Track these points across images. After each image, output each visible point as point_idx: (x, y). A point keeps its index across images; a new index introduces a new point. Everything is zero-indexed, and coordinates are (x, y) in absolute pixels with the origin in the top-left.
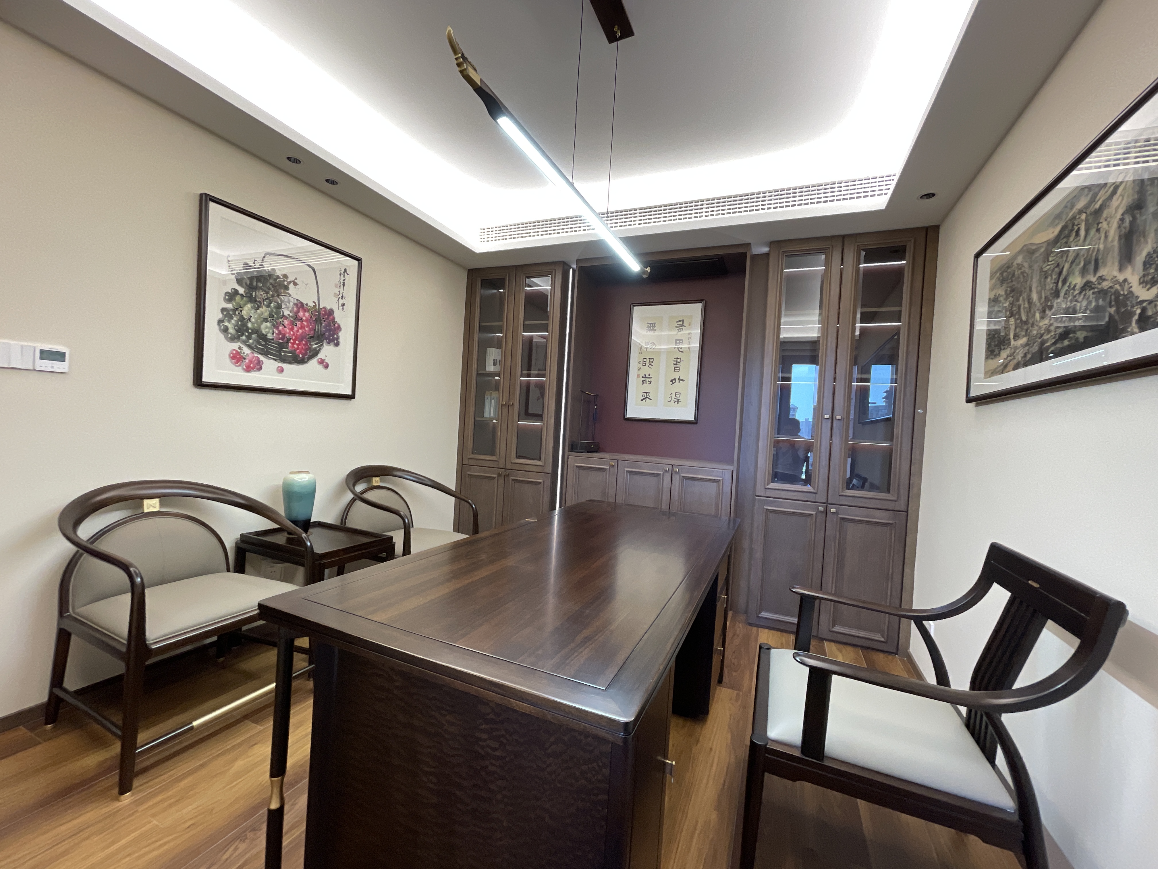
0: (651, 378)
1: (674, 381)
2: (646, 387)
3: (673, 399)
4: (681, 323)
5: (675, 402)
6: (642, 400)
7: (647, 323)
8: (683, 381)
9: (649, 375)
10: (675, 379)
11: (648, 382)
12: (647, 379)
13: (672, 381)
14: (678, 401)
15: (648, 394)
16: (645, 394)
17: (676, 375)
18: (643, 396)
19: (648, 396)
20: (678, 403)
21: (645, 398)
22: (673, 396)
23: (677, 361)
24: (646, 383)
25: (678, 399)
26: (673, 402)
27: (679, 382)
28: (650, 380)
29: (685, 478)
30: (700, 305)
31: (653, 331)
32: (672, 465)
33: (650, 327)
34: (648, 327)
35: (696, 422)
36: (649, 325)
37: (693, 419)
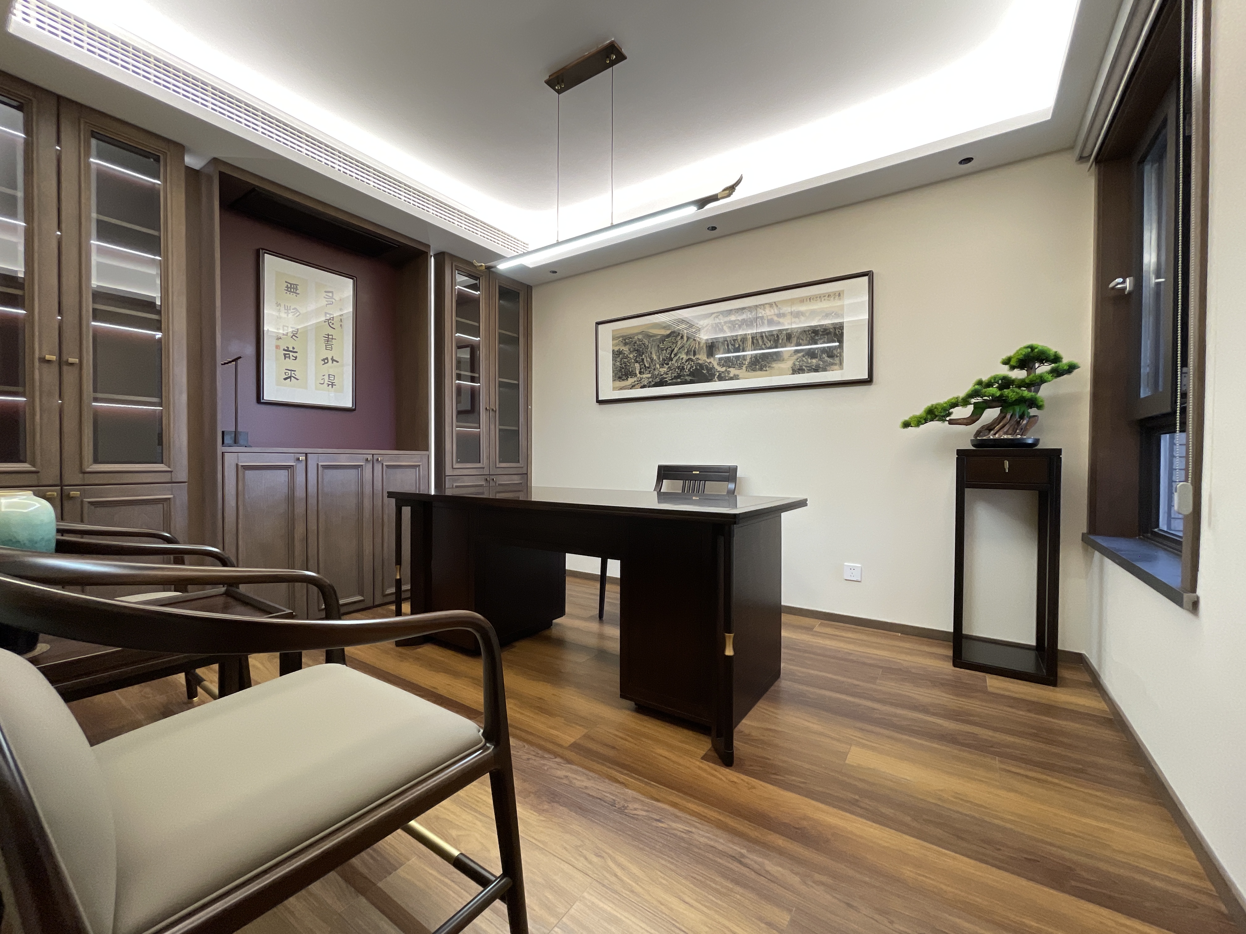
0: (296, 352)
1: (326, 361)
2: (290, 364)
3: (326, 382)
4: (330, 295)
5: (329, 385)
6: (285, 379)
7: (286, 282)
8: (337, 362)
9: (293, 348)
10: (327, 359)
11: (292, 358)
12: (291, 354)
13: (323, 360)
14: (332, 385)
15: (293, 372)
16: (290, 372)
17: (329, 354)
18: (287, 374)
19: (293, 375)
20: (332, 387)
21: (290, 377)
22: (326, 377)
23: (328, 338)
24: (290, 358)
25: (332, 383)
26: (326, 385)
27: (332, 363)
28: (295, 355)
29: (388, 466)
30: (350, 281)
31: (295, 294)
32: (373, 455)
33: (291, 288)
34: (287, 287)
35: (354, 410)
36: (289, 286)
37: (351, 406)
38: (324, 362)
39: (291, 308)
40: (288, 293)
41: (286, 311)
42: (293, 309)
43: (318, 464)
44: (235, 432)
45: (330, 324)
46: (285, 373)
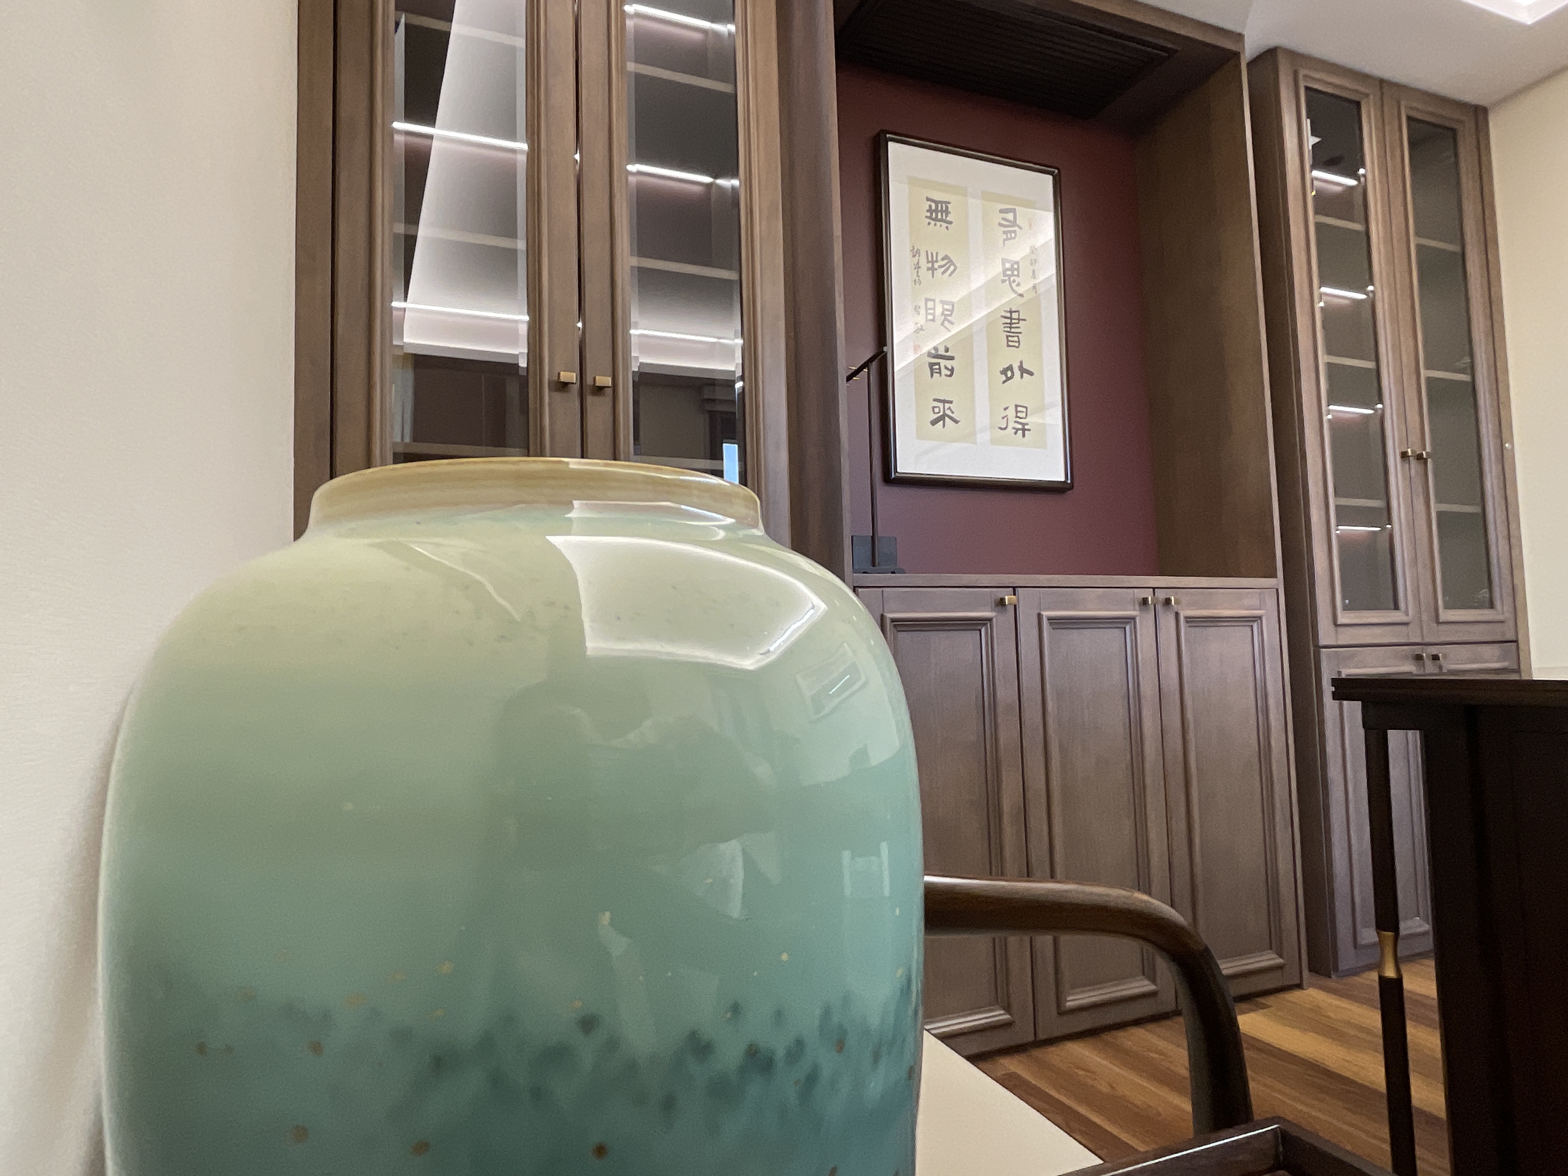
0: (952, 358)
1: (1009, 374)
2: (942, 386)
3: (1012, 424)
4: (1010, 216)
5: (1017, 430)
6: (934, 422)
7: (928, 199)
8: (1031, 374)
9: (947, 350)
10: (1010, 368)
11: (944, 372)
12: (943, 362)
13: (1004, 372)
14: (1024, 430)
15: (947, 405)
16: (941, 405)
17: (1013, 358)
18: (936, 410)
19: (948, 412)
20: (1024, 436)
21: (942, 418)
22: (1011, 412)
23: (1011, 318)
24: (940, 373)
25: (1023, 424)
26: (1010, 431)
27: (1022, 377)
28: (949, 363)
29: (1188, 619)
30: (1050, 178)
31: (945, 225)
32: (1154, 588)
33: (936, 211)
34: (930, 210)
35: (1071, 487)
36: (933, 207)
37: (1063, 479)
38: (1006, 375)
39: (939, 258)
40: (933, 223)
41: (930, 265)
42: (943, 259)
43: (1039, 616)
44: (873, 537)
45: (1014, 285)
46: (934, 408)
